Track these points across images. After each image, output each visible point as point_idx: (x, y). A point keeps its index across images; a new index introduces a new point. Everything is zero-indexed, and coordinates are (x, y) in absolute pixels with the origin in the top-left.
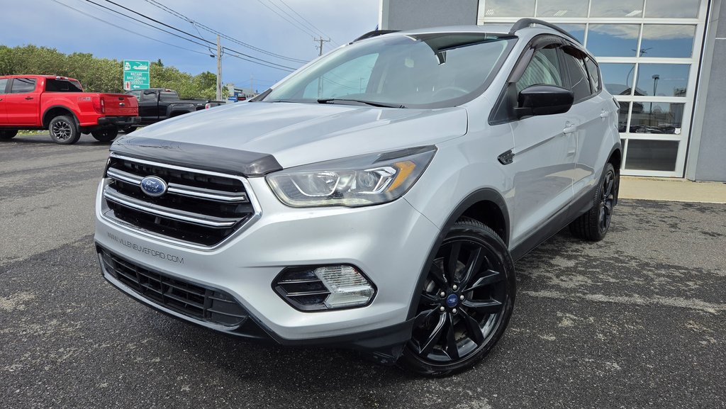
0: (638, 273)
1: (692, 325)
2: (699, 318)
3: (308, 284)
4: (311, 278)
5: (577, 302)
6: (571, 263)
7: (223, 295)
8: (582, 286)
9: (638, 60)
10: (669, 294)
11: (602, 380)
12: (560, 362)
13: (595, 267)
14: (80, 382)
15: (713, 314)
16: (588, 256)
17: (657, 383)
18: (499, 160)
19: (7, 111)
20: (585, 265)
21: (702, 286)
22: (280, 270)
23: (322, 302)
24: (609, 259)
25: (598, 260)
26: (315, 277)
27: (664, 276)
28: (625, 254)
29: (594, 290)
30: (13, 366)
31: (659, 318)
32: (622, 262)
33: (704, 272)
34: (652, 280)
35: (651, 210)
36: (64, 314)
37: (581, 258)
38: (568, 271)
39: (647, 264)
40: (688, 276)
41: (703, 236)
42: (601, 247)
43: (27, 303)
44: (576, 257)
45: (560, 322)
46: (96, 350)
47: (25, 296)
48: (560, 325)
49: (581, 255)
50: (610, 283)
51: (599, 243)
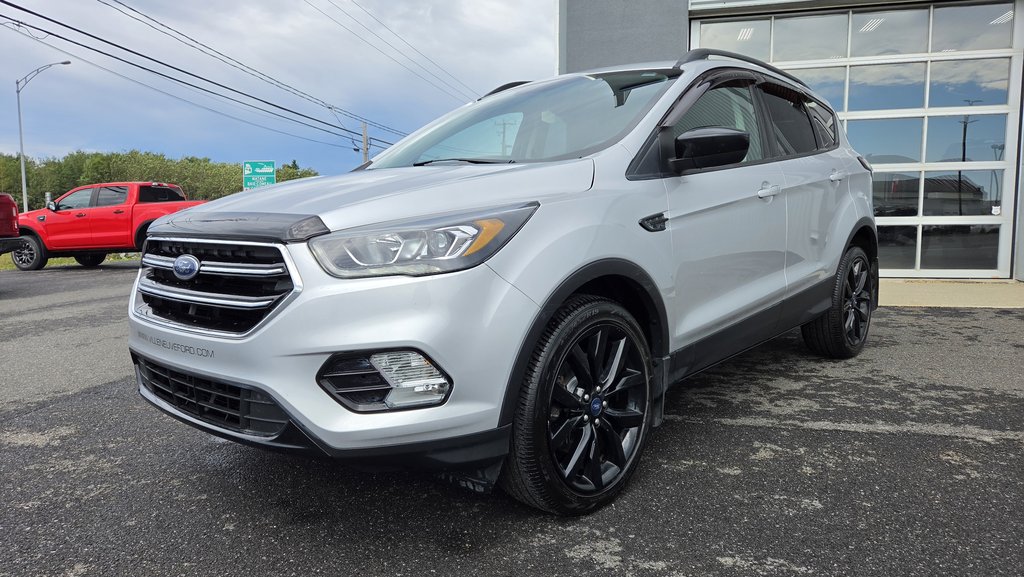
0: (893, 396)
1: (953, 457)
2: (965, 448)
3: (363, 376)
4: (366, 368)
5: (789, 431)
6: (798, 386)
7: (261, 395)
8: (804, 412)
9: (927, 112)
10: (933, 419)
11: (789, 519)
12: (737, 499)
13: (832, 389)
14: (104, 520)
15: (988, 443)
16: (826, 376)
17: (869, 524)
18: (640, 224)
19: (91, 230)
20: (818, 388)
21: (986, 410)
22: (326, 358)
23: (382, 401)
24: (858, 380)
25: (840, 381)
26: (372, 367)
27: (932, 398)
28: (884, 373)
29: (817, 416)
30: (30, 504)
31: (904, 449)
32: (874, 382)
33: (996, 392)
34: (912, 403)
35: (943, 320)
36: (105, 449)
37: (815, 380)
38: (791, 395)
39: (912, 385)
40: (971, 398)
41: (1013, 350)
42: (850, 366)
43: (63, 439)
44: (807, 378)
45: (754, 454)
46: (132, 486)
47: (64, 431)
48: (753, 457)
49: (816, 376)
50: (845, 408)
51: (850, 361)
